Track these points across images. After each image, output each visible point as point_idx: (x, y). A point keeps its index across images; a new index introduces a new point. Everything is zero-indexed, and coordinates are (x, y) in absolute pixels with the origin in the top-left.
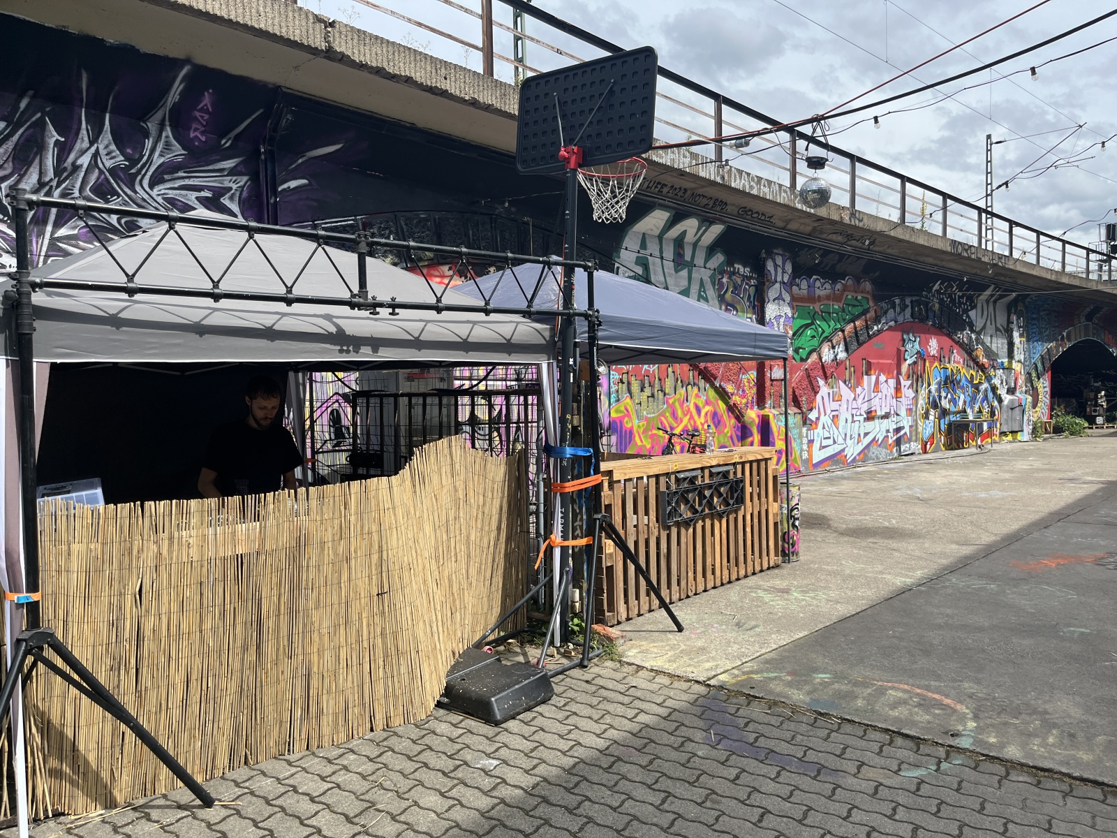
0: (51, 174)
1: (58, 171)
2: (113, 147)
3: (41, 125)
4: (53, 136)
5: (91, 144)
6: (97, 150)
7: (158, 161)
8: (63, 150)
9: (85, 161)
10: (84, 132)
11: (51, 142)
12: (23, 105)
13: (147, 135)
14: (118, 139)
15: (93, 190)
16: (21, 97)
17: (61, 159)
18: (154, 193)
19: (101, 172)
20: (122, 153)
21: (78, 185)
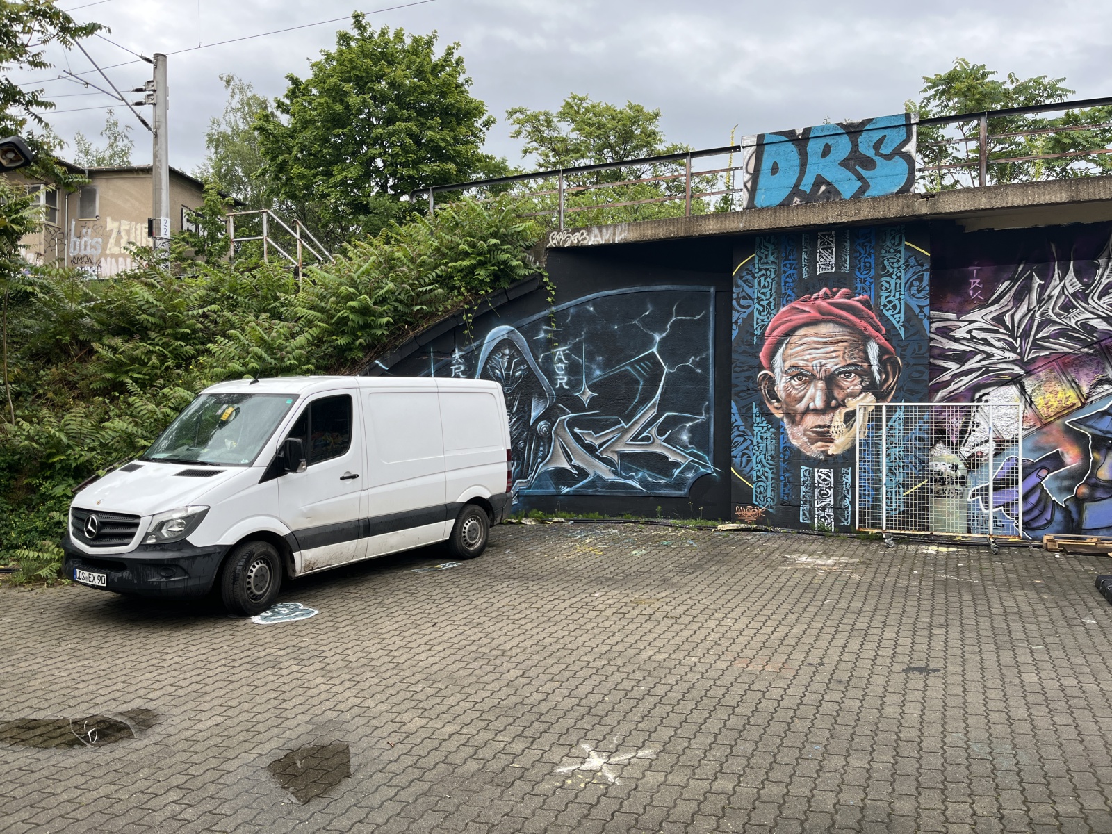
0: (1035, 303)
1: (1039, 302)
2: (1075, 280)
3: (1030, 278)
4: (1037, 281)
5: (1061, 281)
6: (1064, 285)
7: (1105, 281)
8: (1043, 288)
9: (1056, 292)
10: (1056, 276)
11: (1036, 286)
12: (1020, 269)
13: (1098, 267)
14: (1079, 274)
15: (1062, 308)
16: (1019, 265)
17: (1041, 294)
18: (1101, 303)
19: (1066, 296)
20: (1081, 282)
21: (1051, 307)
